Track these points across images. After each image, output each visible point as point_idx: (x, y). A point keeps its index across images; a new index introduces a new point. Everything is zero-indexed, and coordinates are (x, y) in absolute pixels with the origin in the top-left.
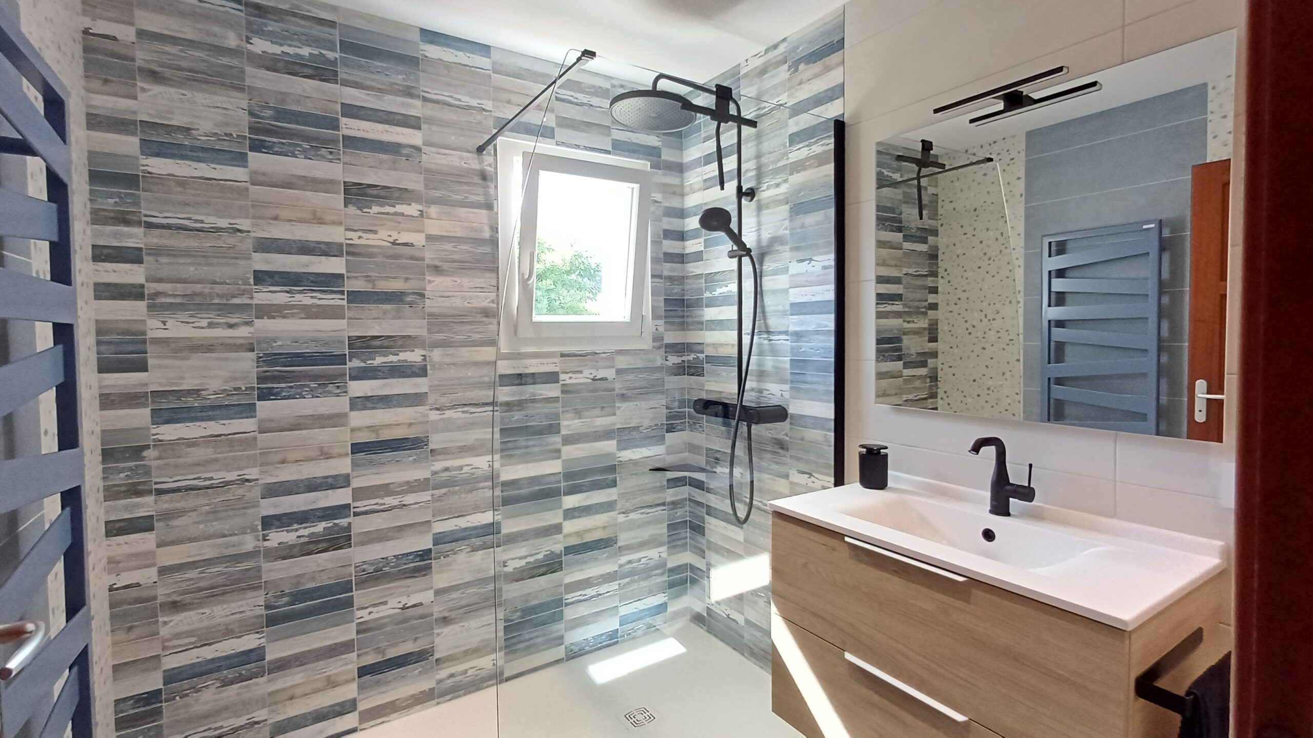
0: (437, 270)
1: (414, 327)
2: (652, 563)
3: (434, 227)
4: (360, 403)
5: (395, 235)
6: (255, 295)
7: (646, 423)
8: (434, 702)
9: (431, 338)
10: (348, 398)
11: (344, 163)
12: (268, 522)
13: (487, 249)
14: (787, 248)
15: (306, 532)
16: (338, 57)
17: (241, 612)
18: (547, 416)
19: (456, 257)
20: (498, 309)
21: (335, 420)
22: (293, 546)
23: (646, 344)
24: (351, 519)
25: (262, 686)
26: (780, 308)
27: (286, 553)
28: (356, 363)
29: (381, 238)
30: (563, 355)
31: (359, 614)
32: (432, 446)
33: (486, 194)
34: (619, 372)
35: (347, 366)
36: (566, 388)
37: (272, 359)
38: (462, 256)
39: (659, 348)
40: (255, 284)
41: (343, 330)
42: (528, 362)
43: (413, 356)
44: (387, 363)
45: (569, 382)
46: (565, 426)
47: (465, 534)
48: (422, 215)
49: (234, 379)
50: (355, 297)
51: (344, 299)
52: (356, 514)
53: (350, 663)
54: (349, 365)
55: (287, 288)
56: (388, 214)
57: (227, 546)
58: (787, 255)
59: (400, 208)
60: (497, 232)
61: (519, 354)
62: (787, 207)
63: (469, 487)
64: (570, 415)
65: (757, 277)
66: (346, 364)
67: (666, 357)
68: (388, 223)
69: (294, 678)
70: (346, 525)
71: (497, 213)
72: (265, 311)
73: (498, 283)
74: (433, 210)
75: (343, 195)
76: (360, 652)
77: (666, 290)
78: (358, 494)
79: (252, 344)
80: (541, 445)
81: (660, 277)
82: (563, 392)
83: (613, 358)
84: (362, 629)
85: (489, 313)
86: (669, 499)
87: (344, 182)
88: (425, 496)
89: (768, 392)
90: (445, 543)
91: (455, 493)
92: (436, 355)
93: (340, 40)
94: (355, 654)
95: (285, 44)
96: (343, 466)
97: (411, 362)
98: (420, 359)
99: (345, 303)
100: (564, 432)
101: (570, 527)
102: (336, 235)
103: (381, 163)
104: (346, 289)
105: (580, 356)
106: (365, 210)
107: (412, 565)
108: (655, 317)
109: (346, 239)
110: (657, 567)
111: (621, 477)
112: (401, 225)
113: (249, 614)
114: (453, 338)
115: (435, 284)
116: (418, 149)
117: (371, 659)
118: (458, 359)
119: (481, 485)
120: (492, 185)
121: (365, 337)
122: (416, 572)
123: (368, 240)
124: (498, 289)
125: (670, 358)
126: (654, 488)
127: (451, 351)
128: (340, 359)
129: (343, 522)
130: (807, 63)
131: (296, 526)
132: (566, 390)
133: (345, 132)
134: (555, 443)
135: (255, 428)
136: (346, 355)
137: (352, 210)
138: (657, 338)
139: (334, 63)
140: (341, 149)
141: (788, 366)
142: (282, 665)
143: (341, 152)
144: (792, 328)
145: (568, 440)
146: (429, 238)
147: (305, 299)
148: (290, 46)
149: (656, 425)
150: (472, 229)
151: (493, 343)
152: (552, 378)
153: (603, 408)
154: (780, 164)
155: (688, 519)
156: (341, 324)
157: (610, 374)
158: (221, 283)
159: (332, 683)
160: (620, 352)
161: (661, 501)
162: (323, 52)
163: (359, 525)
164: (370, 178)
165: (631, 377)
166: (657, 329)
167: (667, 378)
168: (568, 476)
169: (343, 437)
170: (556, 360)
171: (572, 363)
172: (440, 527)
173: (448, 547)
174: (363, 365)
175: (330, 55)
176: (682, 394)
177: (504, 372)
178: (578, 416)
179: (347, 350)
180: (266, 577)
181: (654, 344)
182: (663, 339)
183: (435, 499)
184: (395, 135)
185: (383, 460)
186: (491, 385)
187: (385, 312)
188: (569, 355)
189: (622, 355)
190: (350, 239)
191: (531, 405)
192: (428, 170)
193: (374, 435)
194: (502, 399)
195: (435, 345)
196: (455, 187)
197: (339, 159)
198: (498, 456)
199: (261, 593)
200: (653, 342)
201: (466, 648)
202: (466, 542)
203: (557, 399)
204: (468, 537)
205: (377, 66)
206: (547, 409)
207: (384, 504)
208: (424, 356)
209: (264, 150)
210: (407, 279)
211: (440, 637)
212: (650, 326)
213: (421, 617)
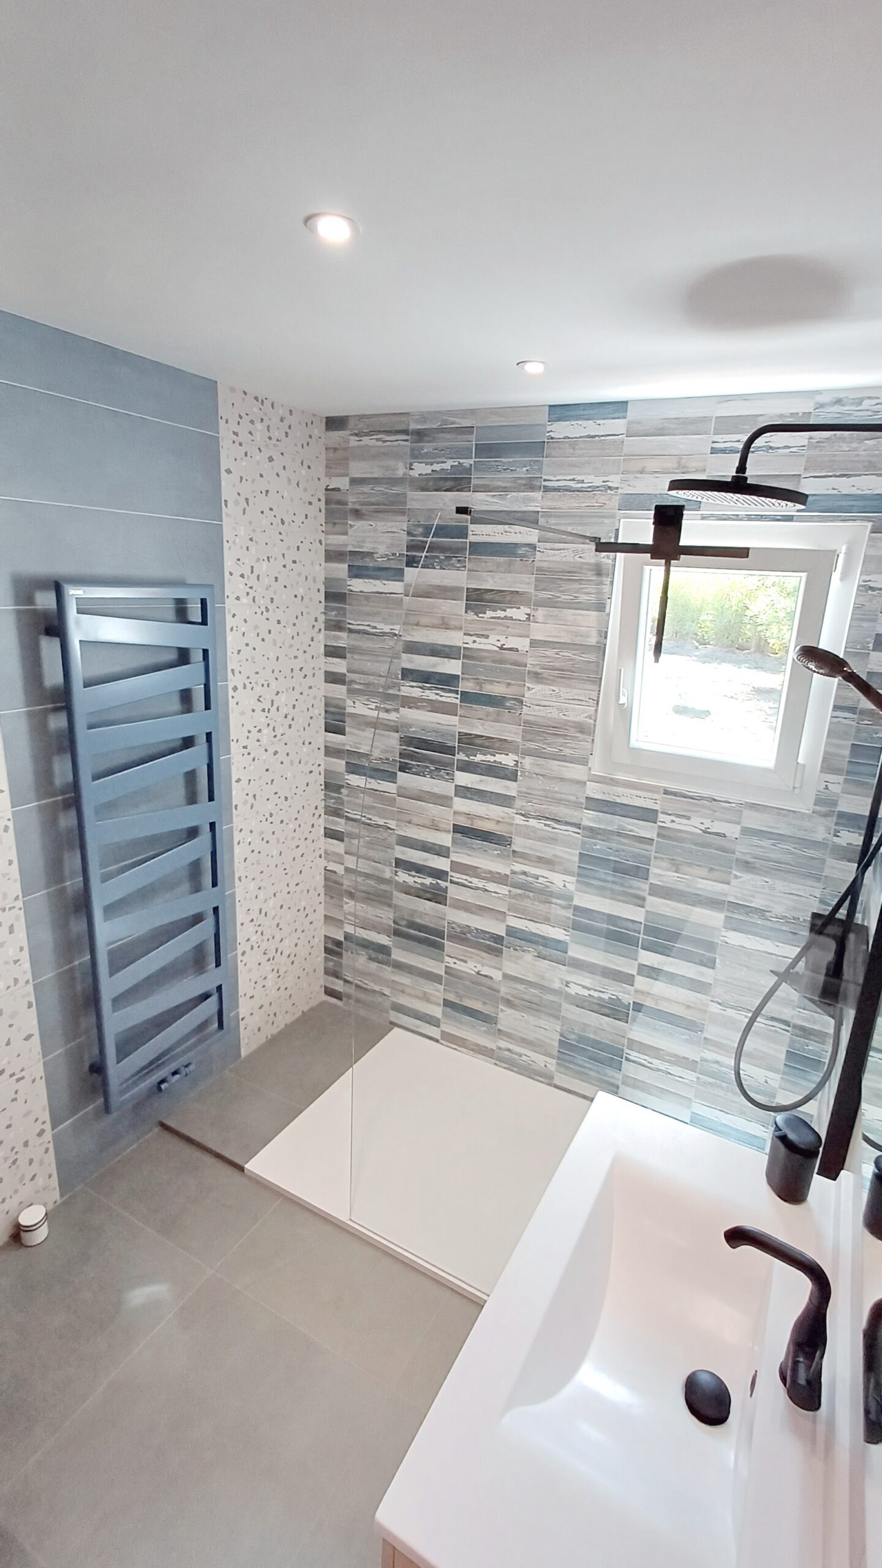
0: (537, 677)
1: (511, 732)
3: (539, 632)
4: (464, 792)
5: (503, 641)
6: (402, 688)
7: (779, 910)
8: (494, 1061)
9: (524, 745)
10: (453, 785)
11: (469, 570)
12: (400, 863)
13: (592, 657)
15: (419, 880)
16: (472, 463)
17: (380, 917)
18: (635, 856)
19: (557, 664)
20: (595, 725)
21: (443, 800)
22: (411, 887)
23: (805, 806)
24: (448, 884)
25: (388, 972)
27: (407, 890)
28: (461, 756)
29: (490, 644)
30: (666, 792)
31: (447, 959)
32: (514, 847)
33: (599, 593)
34: (745, 831)
35: (456, 758)
36: (663, 832)
37: (408, 741)
38: (563, 664)
39: (825, 815)
40: (402, 679)
41: (455, 726)
42: (620, 790)
43: (507, 760)
44: (485, 761)
46: (655, 874)
47: (534, 938)
48: (528, 619)
49: (386, 751)
50: (466, 697)
51: (457, 698)
52: (451, 882)
53: (438, 992)
54: (457, 757)
55: (420, 684)
56: (499, 618)
57: (377, 869)
59: (510, 612)
60: (606, 638)
61: (612, 779)
63: (543, 897)
64: (665, 864)
66: (454, 756)
67: (837, 831)
68: (499, 628)
69: (404, 979)
70: (444, 887)
71: (609, 615)
72: (409, 702)
73: (598, 697)
74: (540, 613)
75: (465, 602)
76: (446, 988)
78: (456, 867)
79: (398, 727)
80: (622, 885)
81: (852, 710)
82: (659, 835)
83: (741, 811)
84: (449, 971)
85: (585, 730)
86: (798, 1022)
87: (467, 589)
88: (503, 890)
90: (516, 938)
91: (529, 897)
92: (528, 762)
93: (476, 444)
94: (442, 987)
95: (434, 462)
96: (445, 839)
97: (505, 765)
98: (512, 764)
99: (458, 701)
100: (652, 880)
101: (644, 984)
102: (455, 639)
103: (498, 566)
104: (460, 689)
105: (692, 798)
106: (480, 615)
107: (488, 943)
108: (829, 769)
109: (464, 643)
111: (721, 961)
112: (509, 629)
113: (384, 921)
114: (545, 749)
115: (534, 692)
116: (533, 547)
117: (452, 997)
118: (546, 771)
119: (554, 900)
120: (607, 580)
121: (471, 734)
122: (489, 950)
123: (481, 644)
124: (598, 704)
125: (843, 833)
127: (541, 761)
128: (450, 750)
129: (442, 884)
131: (413, 873)
133: (472, 538)
134: (639, 889)
135: (395, 791)
136: (455, 747)
137: (471, 616)
138: (825, 803)
139: (468, 470)
140: (467, 556)
142: (399, 966)
143: (467, 560)
145: (655, 891)
146: (534, 644)
147: (431, 695)
148: (438, 463)
149: (793, 918)
150: (577, 634)
151: (584, 761)
153: (711, 869)
156: (454, 720)
157: (732, 831)
158: (383, 677)
159: (426, 998)
160: (754, 807)
161: (784, 1018)
162: (461, 461)
163: (453, 892)
164: (489, 583)
165: (765, 843)
166: (827, 788)
167: (830, 862)
168: (650, 930)
169: (446, 816)
170: (656, 796)
171: (679, 805)
172: (513, 922)
173: (518, 942)
174: (467, 759)
175: (467, 463)
177: (592, 795)
178: (674, 869)
179: (457, 744)
180: (394, 902)
181: (818, 808)
182: (835, 803)
183: (511, 896)
184: (513, 534)
185: (474, 846)
186: (576, 805)
187: (488, 714)
188: (675, 794)
189: (756, 811)
190: (467, 643)
191: (616, 838)
192: (540, 570)
193: (470, 822)
194: (586, 823)
195: (528, 753)
196: (566, 586)
197: (465, 567)
198: (574, 879)
199: (392, 910)
200: (815, 804)
201: (524, 1036)
202: (534, 946)
203: (650, 841)
204: (536, 943)
205: (505, 463)
206: (637, 848)
207: (471, 883)
208: (517, 761)
209: (415, 565)
210: (509, 684)
211: (502, 1013)
212: (815, 780)
213: (491, 988)
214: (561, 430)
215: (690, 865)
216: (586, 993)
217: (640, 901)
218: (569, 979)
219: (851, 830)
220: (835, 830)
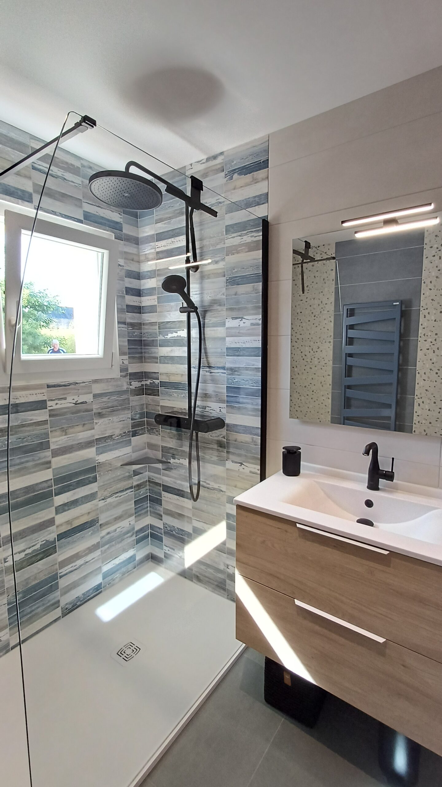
2: (125, 530)
7: (117, 432)
14: (224, 308)
18: (37, 436)
23: (116, 374)
26: (219, 350)
30: (49, 386)
34: (95, 396)
36: (53, 413)
39: (125, 376)
45: (55, 407)
46: (53, 442)
58: (224, 313)
62: (224, 279)
64: (58, 433)
65: (201, 327)
67: (130, 383)
77: (129, 333)
80: (33, 460)
81: (124, 323)
82: (50, 416)
83: (91, 386)
86: (135, 484)
89: (210, 409)
100: (53, 447)
101: (60, 519)
105: (65, 386)
108: (122, 353)
110: (128, 532)
111: (100, 474)
125: (133, 383)
126: (124, 477)
130: (240, 174)
132: (52, 414)
134: (45, 457)
138: (123, 369)
141: (225, 391)
144: (228, 365)
145: (56, 453)
149: (124, 433)
152: (41, 405)
153: (84, 424)
154: (219, 247)
155: (148, 494)
160: (96, 381)
161: (130, 486)
165: (105, 399)
166: (123, 363)
167: (131, 398)
168: (57, 481)
170: (43, 391)
171: (57, 392)
176: (142, 409)
181: (122, 374)
188: (54, 386)
189: (97, 383)
191: (21, 429)
200: (121, 372)
206: (39, 430)
212: (118, 360)
215: (73, 427)
216: (22, 555)
218: (6, 555)
219: (135, 380)
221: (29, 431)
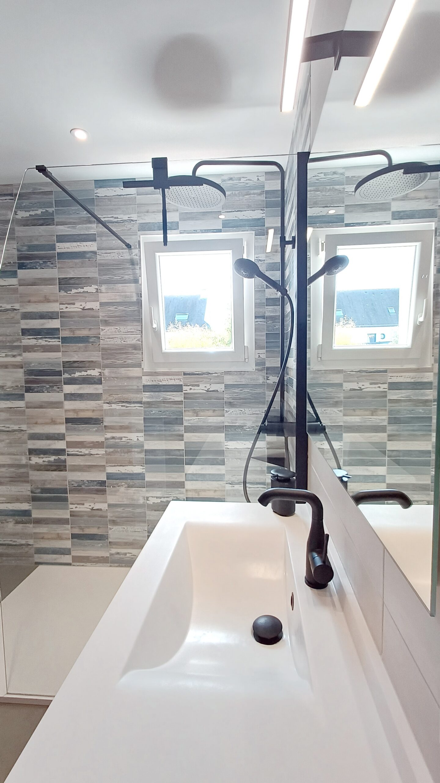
0: (106, 323)
1: (95, 356)
3: (104, 298)
4: (70, 397)
5: (84, 305)
6: (23, 341)
7: (249, 424)
8: (109, 565)
9: (103, 362)
10: (63, 393)
11: (58, 268)
12: (32, 452)
13: (135, 308)
15: (46, 459)
16: (54, 210)
17: (22, 492)
18: (173, 413)
19: (117, 314)
20: (142, 344)
21: (57, 405)
22: (41, 465)
23: (252, 367)
24: (66, 457)
25: (31, 528)
27: (38, 468)
28: (66, 376)
29: (77, 307)
30: (185, 374)
31: (71, 506)
32: (105, 424)
33: (134, 274)
34: (227, 386)
35: (62, 377)
37: (30, 372)
38: (120, 313)
39: (261, 370)
40: (22, 336)
41: (60, 358)
42: (161, 378)
43: (94, 373)
44: (81, 376)
45: (189, 391)
46: (186, 420)
47: (124, 476)
48: (97, 291)
49: (16, 381)
50: (65, 340)
51: (60, 341)
52: (68, 455)
53: (67, 530)
54: (63, 376)
55: (35, 337)
56: (80, 293)
57: (16, 460)
59: (86, 289)
60: (141, 297)
61: (155, 372)
63: (126, 450)
64: (190, 414)
66: (62, 376)
68: (80, 298)
69: (42, 529)
70: (64, 459)
71: (141, 285)
72: (28, 349)
73: (142, 329)
74: (103, 288)
75: (58, 286)
76: (72, 526)
77: (268, 327)
78: (70, 444)
79: (22, 365)
80: (170, 431)
81: (263, 317)
82: (184, 398)
83: (223, 376)
84: (73, 514)
85: (137, 348)
87: (59, 278)
88: (102, 451)
90: (113, 479)
91: (117, 452)
92: (107, 372)
93: (55, 200)
94: (70, 526)
95: (31, 210)
96: (61, 429)
97: (93, 376)
98: (98, 374)
99: (60, 343)
100: (185, 424)
101: (190, 485)
102: (55, 307)
103: (76, 265)
104: (60, 336)
105: (198, 374)
106: (68, 292)
107: (96, 487)
108: (258, 346)
109: (60, 309)
111: (227, 459)
112: (87, 298)
113: (24, 493)
114: (116, 362)
115: (106, 331)
116: (95, 253)
117: (77, 531)
118: (119, 375)
119: (133, 450)
120: (137, 267)
121: (71, 361)
122: (98, 492)
123: (71, 308)
124: (142, 332)
125: (270, 378)
127: (115, 370)
128: (59, 373)
129: (62, 457)
131: (42, 456)
132: (187, 396)
133: (58, 250)
134: (179, 430)
135: (24, 406)
136: (61, 371)
137: (63, 293)
138: (260, 363)
139: (52, 214)
140: (57, 260)
142: (38, 522)
143: (57, 262)
145: (189, 429)
146: (102, 304)
147: (42, 342)
148: (33, 211)
149: (255, 427)
150: (126, 297)
151: (139, 365)
152: (178, 388)
153: (215, 410)
156: (59, 354)
157: (220, 387)
158: (9, 336)
159: (59, 537)
160: (228, 373)
161: (261, 481)
162: (47, 209)
163: (70, 461)
164: (71, 274)
165: (237, 390)
166: (259, 357)
167: (268, 393)
168: (188, 453)
169: (60, 414)
170: (180, 377)
171: (191, 380)
172: (110, 470)
173: (115, 482)
174: (69, 376)
175: (50, 210)
177: (146, 383)
178: (195, 415)
179: (62, 369)
180: (31, 478)
181: (257, 367)
182: (264, 363)
183: (107, 454)
184: (83, 247)
185: (80, 429)
186: (138, 391)
187: (80, 348)
188: (189, 374)
189: (230, 375)
190: (62, 309)
191: (163, 405)
192: (100, 265)
193: (76, 415)
194: (145, 400)
195: (106, 366)
196: (116, 272)
197: (56, 266)
198: (142, 434)
199: (29, 484)
200: (256, 366)
201: (126, 541)
202: (125, 481)
203: (180, 402)
204: (126, 479)
205: (73, 210)
206: (174, 408)
207: (81, 452)
208: (100, 372)
209: (24, 268)
210: (90, 329)
211: (111, 530)
212: (253, 354)
213: (101, 516)
214: (102, 192)
215: (203, 411)
216: (159, 501)
217: (180, 437)
218: (148, 495)
219: (273, 375)
220: (267, 376)
221: (168, 407)
